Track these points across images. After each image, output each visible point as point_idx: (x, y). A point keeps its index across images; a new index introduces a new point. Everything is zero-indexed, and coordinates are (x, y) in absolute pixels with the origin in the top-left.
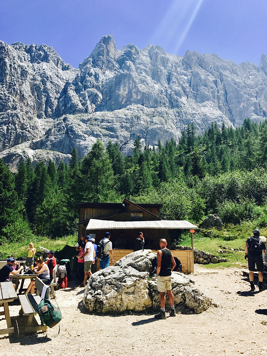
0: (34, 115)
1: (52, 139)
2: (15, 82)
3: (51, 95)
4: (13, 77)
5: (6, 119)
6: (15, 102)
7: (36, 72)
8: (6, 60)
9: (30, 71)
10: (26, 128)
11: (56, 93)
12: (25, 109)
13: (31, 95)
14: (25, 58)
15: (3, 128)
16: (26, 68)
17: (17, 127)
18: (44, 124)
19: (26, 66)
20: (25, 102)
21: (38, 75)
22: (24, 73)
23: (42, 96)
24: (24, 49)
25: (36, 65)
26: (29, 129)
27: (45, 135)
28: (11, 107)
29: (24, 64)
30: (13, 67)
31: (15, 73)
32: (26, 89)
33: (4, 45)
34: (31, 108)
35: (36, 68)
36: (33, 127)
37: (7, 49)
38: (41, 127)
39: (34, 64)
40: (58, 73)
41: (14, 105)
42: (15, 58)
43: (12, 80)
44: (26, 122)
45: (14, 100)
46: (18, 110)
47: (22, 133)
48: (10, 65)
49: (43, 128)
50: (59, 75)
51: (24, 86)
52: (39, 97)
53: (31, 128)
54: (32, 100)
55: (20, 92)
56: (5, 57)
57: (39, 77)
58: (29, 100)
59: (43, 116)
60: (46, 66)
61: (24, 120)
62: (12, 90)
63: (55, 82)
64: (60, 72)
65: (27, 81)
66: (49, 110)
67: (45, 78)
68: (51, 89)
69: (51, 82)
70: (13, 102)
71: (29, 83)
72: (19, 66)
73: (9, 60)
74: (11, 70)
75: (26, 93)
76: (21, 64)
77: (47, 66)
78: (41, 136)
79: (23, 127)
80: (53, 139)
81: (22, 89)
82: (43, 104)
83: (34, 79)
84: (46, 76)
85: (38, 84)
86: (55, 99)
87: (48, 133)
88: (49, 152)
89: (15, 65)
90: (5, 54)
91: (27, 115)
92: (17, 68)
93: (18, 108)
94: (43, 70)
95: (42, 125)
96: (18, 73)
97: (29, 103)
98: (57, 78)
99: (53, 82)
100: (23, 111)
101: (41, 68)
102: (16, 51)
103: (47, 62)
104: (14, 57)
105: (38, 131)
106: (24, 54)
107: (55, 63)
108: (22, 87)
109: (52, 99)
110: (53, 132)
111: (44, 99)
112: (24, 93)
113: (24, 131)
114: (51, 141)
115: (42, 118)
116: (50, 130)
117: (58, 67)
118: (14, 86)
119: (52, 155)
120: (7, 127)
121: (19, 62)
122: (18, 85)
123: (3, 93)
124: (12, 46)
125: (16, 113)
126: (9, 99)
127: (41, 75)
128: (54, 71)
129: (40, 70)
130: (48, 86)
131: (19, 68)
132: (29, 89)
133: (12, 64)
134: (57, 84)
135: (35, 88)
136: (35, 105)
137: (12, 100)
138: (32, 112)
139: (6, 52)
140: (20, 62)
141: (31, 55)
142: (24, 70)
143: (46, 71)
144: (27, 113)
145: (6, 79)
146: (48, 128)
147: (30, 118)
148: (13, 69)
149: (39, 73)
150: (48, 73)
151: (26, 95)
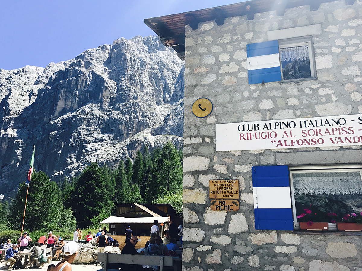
0: (154, 102)
1: (170, 124)
2: (135, 73)
3: (168, 81)
4: (133, 69)
5: (128, 109)
6: (136, 92)
7: (153, 62)
8: (127, 55)
9: (148, 61)
10: (147, 116)
11: (173, 78)
12: (145, 98)
13: (150, 83)
14: (143, 50)
15: (126, 117)
16: (144, 59)
17: (139, 115)
18: (163, 110)
19: (144, 57)
20: (145, 91)
21: (156, 64)
22: (143, 64)
23: (160, 83)
24: (142, 41)
25: (153, 55)
26: (149, 116)
27: (164, 120)
28: (133, 97)
29: (143, 56)
30: (133, 60)
31: (135, 65)
32: (145, 79)
33: (125, 41)
34: (151, 96)
35: (153, 57)
36: (153, 114)
37: (128, 44)
38: (160, 113)
39: (152, 54)
40: (174, 59)
41: (135, 95)
42: (135, 52)
43: (132, 72)
44: (146, 110)
45: (135, 91)
46: (139, 100)
47: (143, 120)
48: (131, 59)
49: (162, 114)
50: (175, 61)
51: (143, 76)
52: (157, 85)
53: (151, 115)
54: (151, 88)
55: (140, 82)
56: (126, 52)
57: (156, 66)
58: (149, 88)
59: (162, 102)
60: (162, 54)
61: (145, 108)
62: (132, 81)
63: (172, 69)
64: (176, 58)
65: (145, 71)
66: (167, 96)
67: (162, 66)
68: (168, 76)
69: (168, 69)
70: (134, 92)
71: (147, 72)
72: (138, 58)
73: (129, 54)
74: (131, 63)
75: (146, 82)
76: (140, 56)
77: (164, 54)
78: (161, 122)
79: (144, 115)
80: (172, 124)
81: (142, 79)
82: (162, 91)
83: (152, 68)
84: (163, 64)
85: (156, 72)
86: (172, 85)
87: (167, 118)
88: (168, 137)
89: (135, 58)
90: (126, 49)
91: (147, 103)
92: (136, 60)
93: (139, 97)
94: (160, 58)
95: (161, 111)
96: (137, 65)
97: (148, 91)
98: (173, 64)
99: (169, 69)
100: (143, 100)
101: (158, 57)
102: (135, 45)
103: (163, 50)
104: (134, 50)
105: (158, 117)
106: (142, 46)
107: (170, 50)
108: (142, 77)
109: (169, 85)
110: (171, 117)
111: (162, 86)
112: (144, 83)
113: (145, 118)
114: (170, 126)
115: (161, 104)
116: (168, 115)
117: (173, 54)
118: (134, 77)
119: (171, 140)
120: (130, 116)
121: (138, 54)
122: (138, 76)
123: (125, 85)
124: (132, 40)
125: (137, 102)
126: (130, 90)
127: (158, 63)
128: (170, 58)
129: (157, 59)
130: (165, 73)
131: (138, 60)
132: (148, 78)
133: (132, 58)
134: (173, 71)
135: (153, 77)
136: (154, 92)
137: (133, 91)
138: (151, 100)
139: (126, 47)
140: (140, 53)
141: (148, 46)
142: (143, 61)
143: (163, 59)
144: (147, 101)
145: (127, 72)
146: (166, 114)
147: (150, 106)
148: (133, 61)
149: (156, 61)
150: (165, 61)
151: (145, 84)
